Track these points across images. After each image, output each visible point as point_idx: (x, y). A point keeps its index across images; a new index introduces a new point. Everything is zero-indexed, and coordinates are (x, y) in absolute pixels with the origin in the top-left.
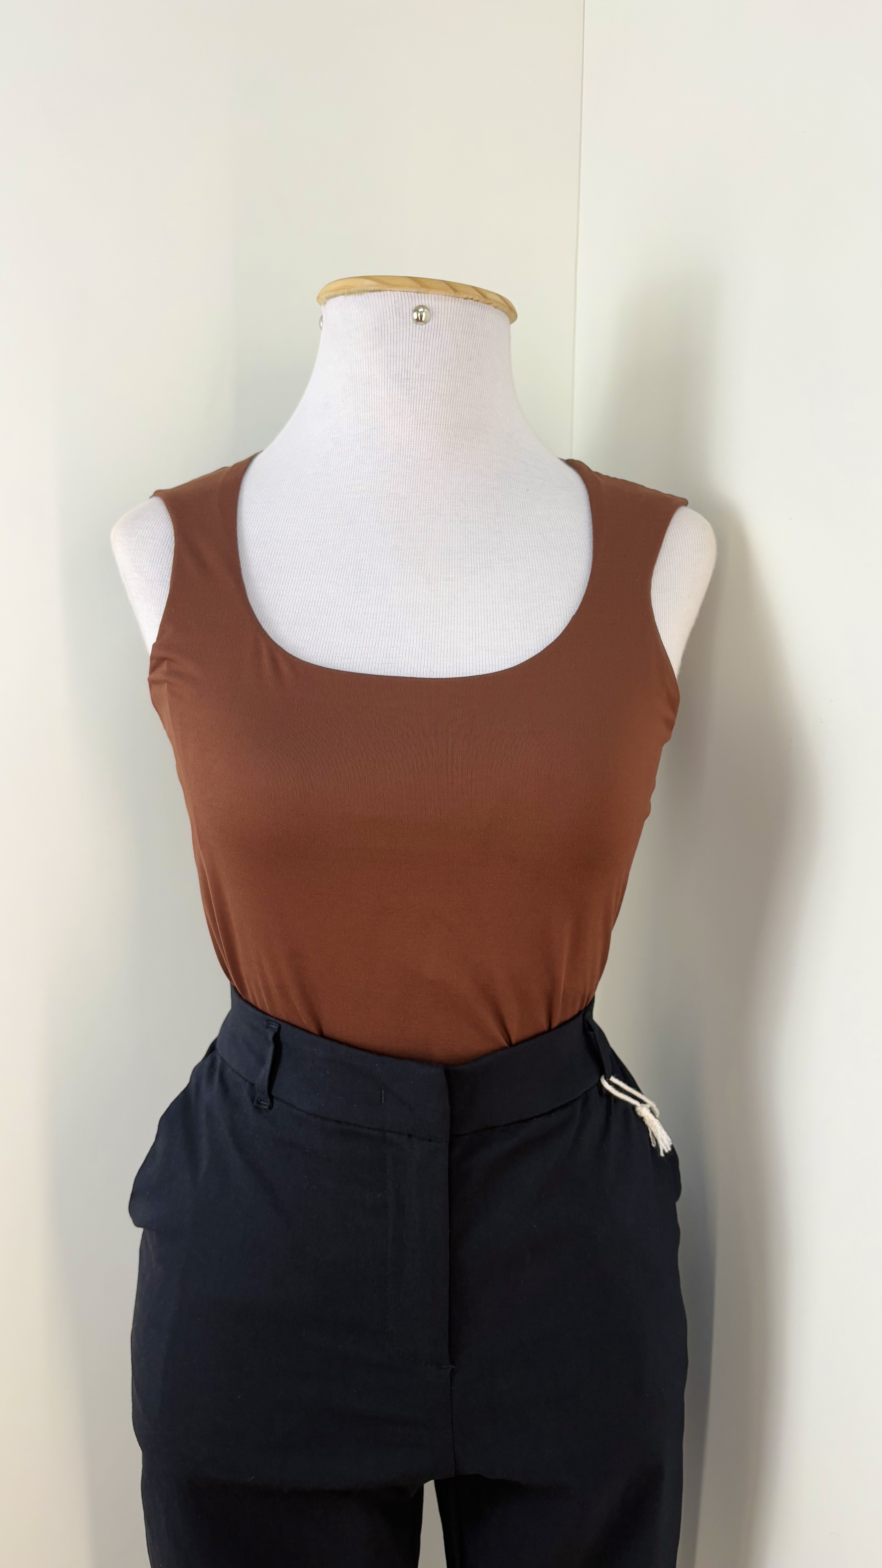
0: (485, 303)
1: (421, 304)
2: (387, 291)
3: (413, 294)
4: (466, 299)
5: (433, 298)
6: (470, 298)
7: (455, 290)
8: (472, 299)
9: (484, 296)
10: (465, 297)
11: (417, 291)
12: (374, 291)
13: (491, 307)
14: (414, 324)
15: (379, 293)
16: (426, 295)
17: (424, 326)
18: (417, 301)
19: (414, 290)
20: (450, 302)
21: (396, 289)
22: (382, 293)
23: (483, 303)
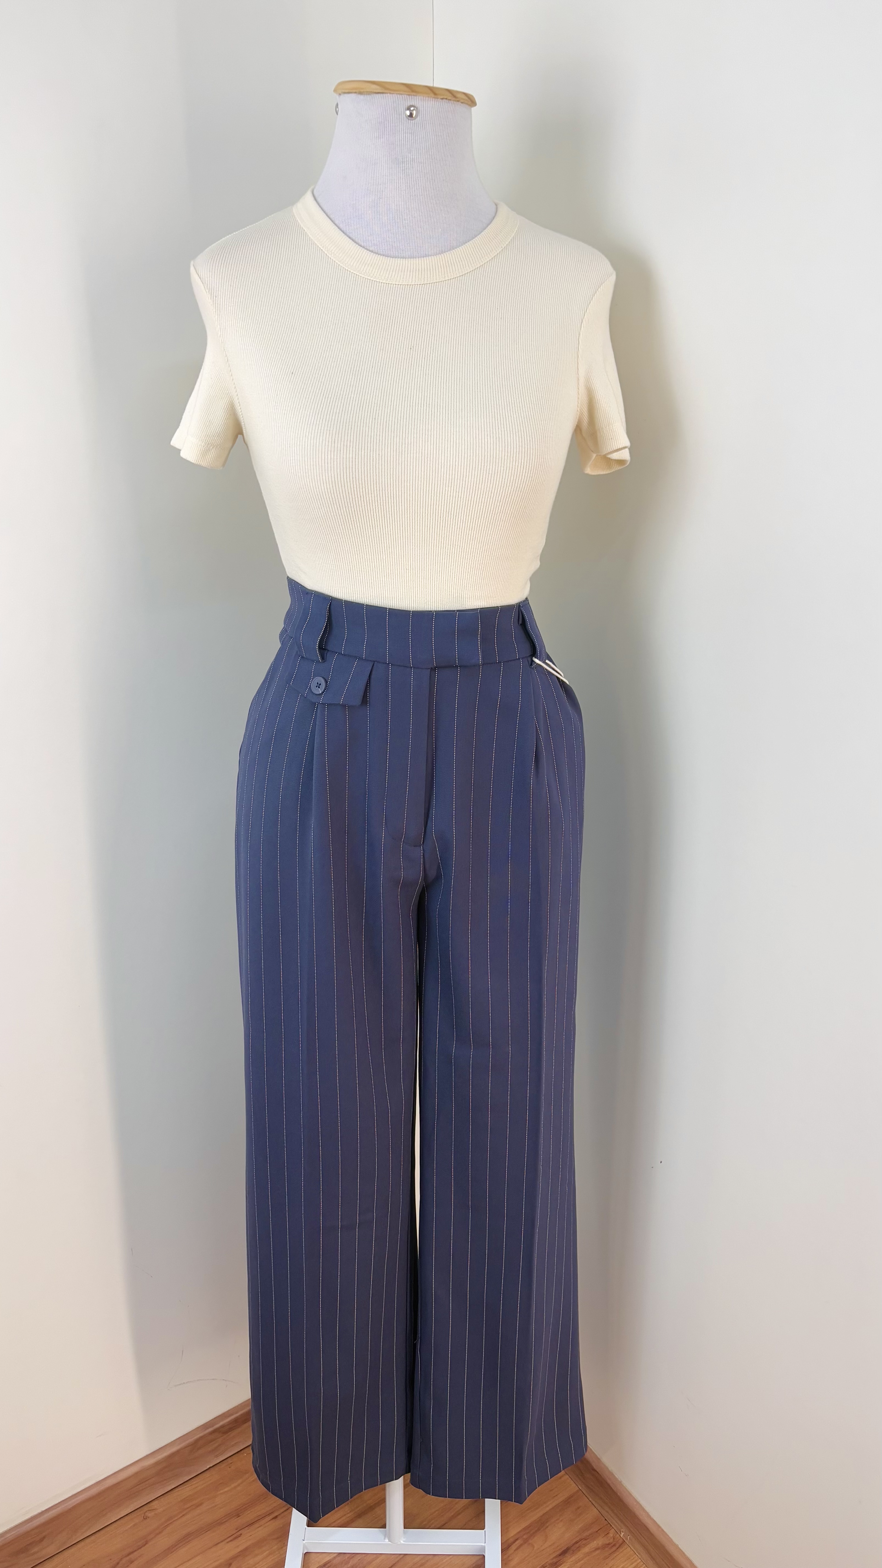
0: (455, 101)
1: (411, 104)
2: (387, 93)
3: (405, 96)
4: (443, 99)
5: (420, 99)
6: (445, 97)
7: (435, 94)
8: (446, 99)
9: (455, 97)
10: (442, 97)
11: (409, 93)
12: (378, 93)
13: (459, 103)
14: (407, 120)
15: (382, 95)
16: (415, 97)
17: (414, 121)
18: (409, 102)
19: (407, 93)
20: (431, 102)
21: (394, 92)
22: (384, 95)
23: (454, 101)
